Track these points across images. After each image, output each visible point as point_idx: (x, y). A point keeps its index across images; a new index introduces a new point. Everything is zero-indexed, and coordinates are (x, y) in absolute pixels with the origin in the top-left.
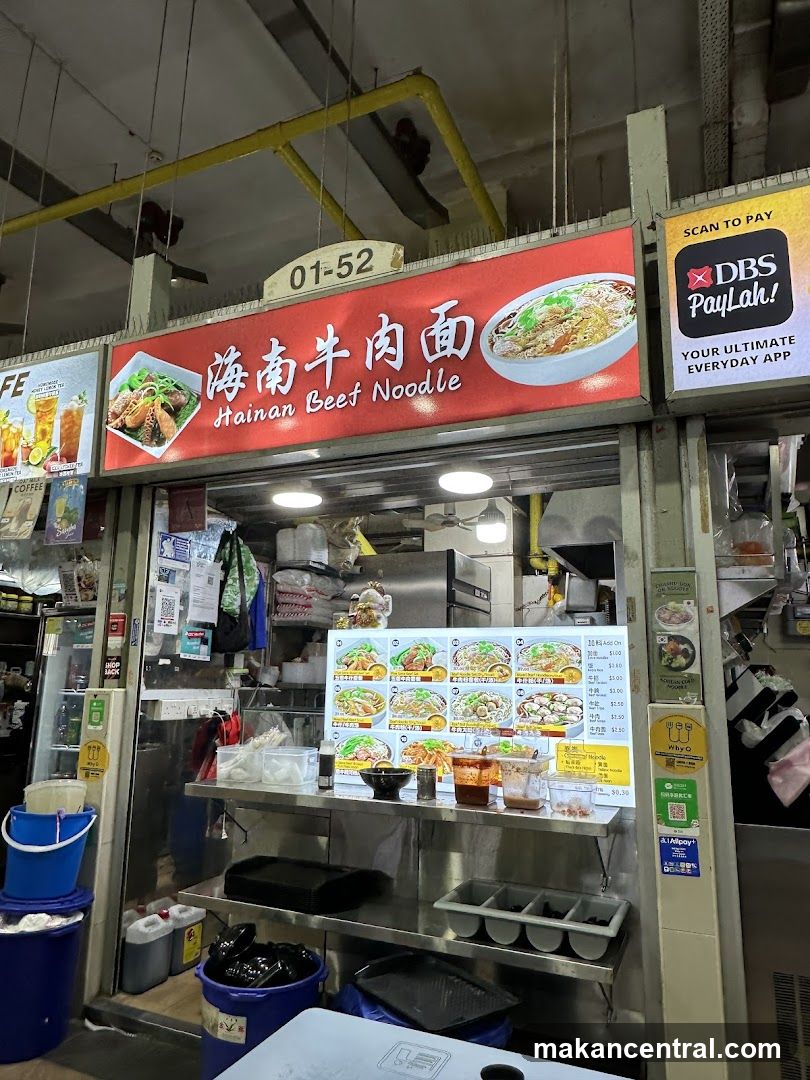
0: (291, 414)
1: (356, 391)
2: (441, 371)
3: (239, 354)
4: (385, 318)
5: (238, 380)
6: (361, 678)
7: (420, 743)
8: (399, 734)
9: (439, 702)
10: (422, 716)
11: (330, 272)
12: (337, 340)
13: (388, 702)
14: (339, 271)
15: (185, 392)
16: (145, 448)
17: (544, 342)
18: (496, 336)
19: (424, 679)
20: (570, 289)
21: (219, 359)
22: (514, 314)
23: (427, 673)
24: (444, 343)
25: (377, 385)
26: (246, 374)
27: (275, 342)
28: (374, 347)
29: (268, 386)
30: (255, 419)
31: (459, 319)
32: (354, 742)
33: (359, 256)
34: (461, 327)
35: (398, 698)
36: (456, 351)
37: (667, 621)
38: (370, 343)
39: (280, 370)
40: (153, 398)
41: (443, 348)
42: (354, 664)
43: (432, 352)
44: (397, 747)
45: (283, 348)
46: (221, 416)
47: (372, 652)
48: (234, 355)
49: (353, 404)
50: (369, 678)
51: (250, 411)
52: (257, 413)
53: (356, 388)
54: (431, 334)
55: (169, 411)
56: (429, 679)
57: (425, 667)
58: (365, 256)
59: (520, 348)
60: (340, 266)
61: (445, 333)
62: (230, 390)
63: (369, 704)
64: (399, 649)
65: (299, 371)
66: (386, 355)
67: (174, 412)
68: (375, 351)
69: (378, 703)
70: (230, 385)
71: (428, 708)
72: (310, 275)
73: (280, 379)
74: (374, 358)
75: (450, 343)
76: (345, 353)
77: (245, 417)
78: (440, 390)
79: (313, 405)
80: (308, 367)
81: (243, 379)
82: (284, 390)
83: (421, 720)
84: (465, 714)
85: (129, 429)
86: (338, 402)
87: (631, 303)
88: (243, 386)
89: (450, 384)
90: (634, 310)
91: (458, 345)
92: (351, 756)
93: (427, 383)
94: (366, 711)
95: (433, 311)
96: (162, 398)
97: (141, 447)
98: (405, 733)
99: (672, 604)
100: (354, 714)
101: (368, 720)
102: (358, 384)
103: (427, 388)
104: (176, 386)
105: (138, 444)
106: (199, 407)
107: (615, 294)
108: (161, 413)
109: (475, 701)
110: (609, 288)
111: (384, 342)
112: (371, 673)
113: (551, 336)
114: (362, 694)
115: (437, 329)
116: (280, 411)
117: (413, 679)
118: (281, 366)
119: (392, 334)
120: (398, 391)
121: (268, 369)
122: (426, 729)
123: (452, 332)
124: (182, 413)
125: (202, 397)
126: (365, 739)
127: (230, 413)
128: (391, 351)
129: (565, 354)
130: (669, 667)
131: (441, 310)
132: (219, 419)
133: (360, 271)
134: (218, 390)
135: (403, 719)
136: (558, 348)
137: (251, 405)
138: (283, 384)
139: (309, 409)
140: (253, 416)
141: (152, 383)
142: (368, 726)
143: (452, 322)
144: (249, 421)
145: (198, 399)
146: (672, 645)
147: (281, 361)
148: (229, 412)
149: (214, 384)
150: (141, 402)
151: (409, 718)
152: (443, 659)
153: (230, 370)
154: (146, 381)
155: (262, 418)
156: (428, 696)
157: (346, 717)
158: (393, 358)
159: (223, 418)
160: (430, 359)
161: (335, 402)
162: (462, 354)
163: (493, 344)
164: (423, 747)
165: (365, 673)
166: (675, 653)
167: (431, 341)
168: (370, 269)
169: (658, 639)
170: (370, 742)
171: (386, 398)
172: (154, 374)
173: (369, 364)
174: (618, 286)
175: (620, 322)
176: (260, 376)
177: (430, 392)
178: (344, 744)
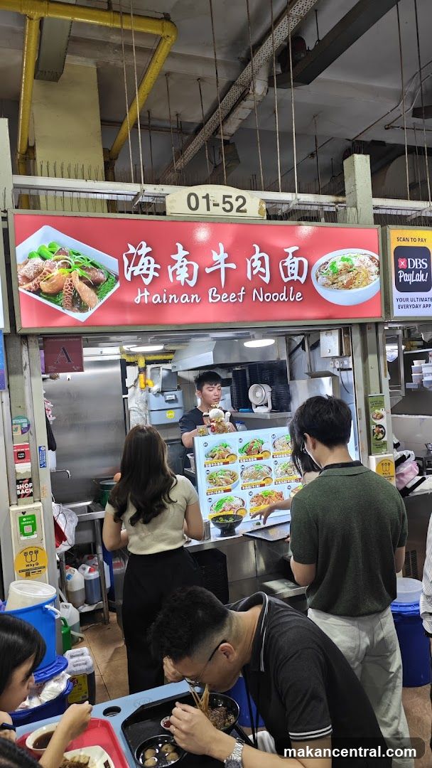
0: (198, 301)
1: (242, 293)
2: (292, 288)
3: (149, 249)
4: (258, 249)
5: (152, 270)
6: (222, 464)
7: (260, 494)
8: (247, 491)
9: (268, 470)
10: (260, 479)
11: (218, 205)
12: (226, 256)
13: (240, 476)
14: (224, 206)
15: (103, 271)
16: (66, 311)
17: (341, 281)
18: (319, 273)
19: (258, 459)
20: (353, 255)
21: (132, 250)
22: (328, 263)
23: (260, 455)
24: (293, 272)
25: (255, 291)
26: (158, 266)
27: (180, 247)
28: (252, 266)
29: (178, 278)
30: (170, 301)
31: (300, 259)
32: (222, 501)
33: (237, 200)
34: (301, 263)
35: (245, 472)
36: (299, 278)
37: (375, 419)
38: (249, 262)
39: (187, 269)
40: (70, 270)
41: (292, 275)
42: (217, 456)
43: (286, 276)
44: (247, 499)
45: (187, 253)
46: (140, 295)
47: (227, 448)
48: (145, 250)
49: (241, 301)
50: (227, 463)
51: (165, 295)
52: (171, 297)
53: (242, 291)
54: (285, 264)
55: (88, 284)
56: (261, 458)
57: (259, 452)
58: (241, 201)
59: (331, 283)
60: (224, 203)
61: (293, 266)
62: (146, 276)
63: (229, 478)
64: (244, 443)
65: (201, 272)
66: (259, 272)
67: (95, 285)
68: (253, 269)
69: (233, 476)
70: (145, 271)
71: (263, 474)
72: (203, 202)
73: (187, 275)
74: (252, 272)
75: (296, 272)
76: (233, 266)
77: (161, 299)
78: (292, 300)
79: (213, 298)
80: (208, 271)
81: (156, 270)
82: (192, 283)
83: (258, 481)
84: (281, 474)
85: (45, 293)
86: (231, 298)
87: (377, 269)
88: (157, 274)
89: (297, 297)
90: (379, 273)
91: (300, 274)
92: (221, 510)
93: (284, 294)
94: (228, 482)
95: (286, 250)
96: (79, 272)
97: (63, 311)
98: (251, 490)
99: (377, 411)
100: (220, 485)
101: (229, 487)
102: (243, 288)
103: (284, 297)
104: (92, 263)
105: (59, 308)
106: (118, 285)
107: (370, 263)
108: (79, 285)
109: (286, 467)
110: (368, 259)
111: (257, 263)
112: (228, 460)
113: (344, 279)
114: (224, 473)
115: (288, 262)
116: (190, 298)
117: (253, 459)
118: (187, 266)
119: (262, 259)
120: (268, 297)
121: (177, 266)
122: (263, 485)
123: (296, 266)
124: (102, 288)
125: (120, 277)
126: (229, 498)
127: (148, 294)
128: (262, 270)
129: (351, 290)
130: (376, 439)
131: (290, 250)
132: (139, 297)
133: (238, 210)
134: (135, 274)
135: (249, 483)
136: (348, 286)
137: (165, 291)
138: (190, 278)
139: (211, 300)
140: (167, 298)
141: (66, 257)
142: (229, 490)
143: (296, 260)
144: (165, 302)
145: (117, 278)
146: (377, 429)
147: (186, 262)
148: (146, 293)
149: (131, 269)
150: (56, 272)
151: (253, 482)
152: (267, 446)
153: (144, 260)
154: (59, 253)
155: (176, 301)
156: (262, 467)
157: (216, 488)
158: (264, 275)
159: (141, 297)
160: (286, 280)
161: (228, 297)
162: (302, 280)
163: (318, 278)
164: (262, 496)
165: (224, 460)
166: (379, 432)
167: (285, 269)
168: (245, 211)
169: (372, 426)
170: (231, 500)
171: (261, 300)
172: (67, 250)
173: (249, 276)
174: (372, 259)
175: (373, 278)
176: (170, 270)
177: (286, 300)
178: (216, 504)
